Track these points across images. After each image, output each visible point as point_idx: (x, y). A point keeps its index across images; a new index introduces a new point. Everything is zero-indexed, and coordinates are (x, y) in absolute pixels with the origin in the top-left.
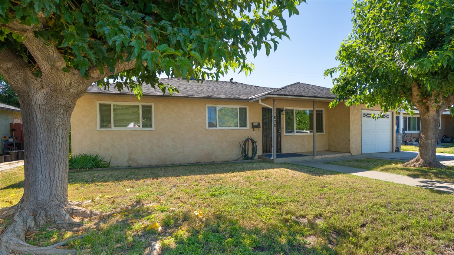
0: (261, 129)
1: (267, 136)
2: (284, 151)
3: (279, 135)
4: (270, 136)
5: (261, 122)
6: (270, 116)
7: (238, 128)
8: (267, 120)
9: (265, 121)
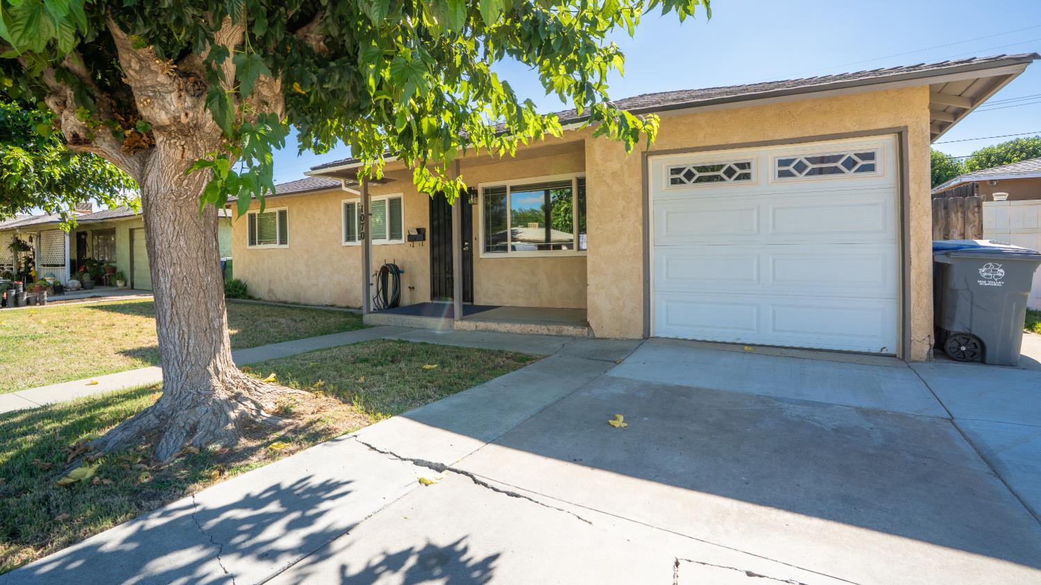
0: (427, 242)
1: (440, 259)
2: (480, 299)
3: (468, 258)
4: (448, 259)
5: (426, 226)
6: (446, 211)
7: (386, 241)
8: (442, 221)
9: (436, 223)
